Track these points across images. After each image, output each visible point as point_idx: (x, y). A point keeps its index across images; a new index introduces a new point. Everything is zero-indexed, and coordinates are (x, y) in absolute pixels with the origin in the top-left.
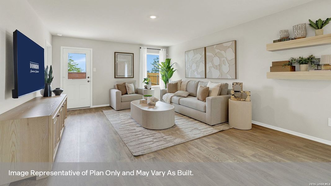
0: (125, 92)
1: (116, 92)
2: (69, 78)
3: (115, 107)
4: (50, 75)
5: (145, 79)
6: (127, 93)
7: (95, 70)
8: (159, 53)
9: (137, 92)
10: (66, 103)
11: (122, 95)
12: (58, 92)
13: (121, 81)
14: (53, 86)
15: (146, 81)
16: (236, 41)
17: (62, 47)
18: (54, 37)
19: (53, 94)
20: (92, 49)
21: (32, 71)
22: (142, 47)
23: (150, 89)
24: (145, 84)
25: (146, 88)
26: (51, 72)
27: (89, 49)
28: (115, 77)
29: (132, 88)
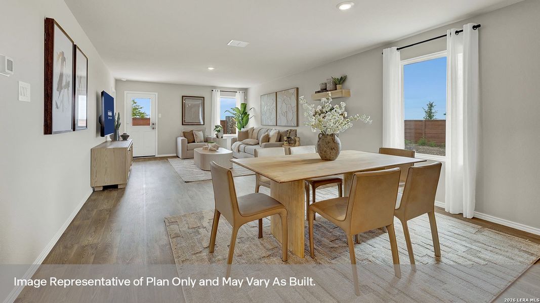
0: (192, 140)
1: (182, 140)
2: (134, 124)
3: (180, 156)
4: (118, 122)
5: (217, 127)
6: (194, 142)
7: (160, 116)
8: (235, 96)
9: (206, 140)
10: (132, 149)
11: (188, 143)
12: (125, 137)
13: (188, 128)
14: (120, 132)
15: (217, 129)
16: (298, 89)
17: (125, 92)
18: (117, 81)
19: (121, 139)
20: (157, 94)
21: (109, 118)
22: (214, 90)
23: (222, 137)
24: (216, 132)
25: (217, 137)
26: (119, 118)
27: (154, 93)
28: (183, 124)
29: (200, 135)
